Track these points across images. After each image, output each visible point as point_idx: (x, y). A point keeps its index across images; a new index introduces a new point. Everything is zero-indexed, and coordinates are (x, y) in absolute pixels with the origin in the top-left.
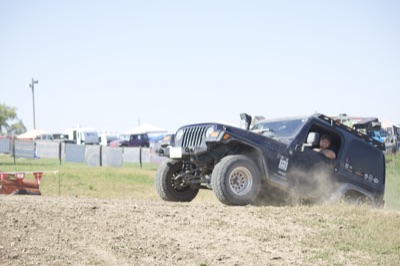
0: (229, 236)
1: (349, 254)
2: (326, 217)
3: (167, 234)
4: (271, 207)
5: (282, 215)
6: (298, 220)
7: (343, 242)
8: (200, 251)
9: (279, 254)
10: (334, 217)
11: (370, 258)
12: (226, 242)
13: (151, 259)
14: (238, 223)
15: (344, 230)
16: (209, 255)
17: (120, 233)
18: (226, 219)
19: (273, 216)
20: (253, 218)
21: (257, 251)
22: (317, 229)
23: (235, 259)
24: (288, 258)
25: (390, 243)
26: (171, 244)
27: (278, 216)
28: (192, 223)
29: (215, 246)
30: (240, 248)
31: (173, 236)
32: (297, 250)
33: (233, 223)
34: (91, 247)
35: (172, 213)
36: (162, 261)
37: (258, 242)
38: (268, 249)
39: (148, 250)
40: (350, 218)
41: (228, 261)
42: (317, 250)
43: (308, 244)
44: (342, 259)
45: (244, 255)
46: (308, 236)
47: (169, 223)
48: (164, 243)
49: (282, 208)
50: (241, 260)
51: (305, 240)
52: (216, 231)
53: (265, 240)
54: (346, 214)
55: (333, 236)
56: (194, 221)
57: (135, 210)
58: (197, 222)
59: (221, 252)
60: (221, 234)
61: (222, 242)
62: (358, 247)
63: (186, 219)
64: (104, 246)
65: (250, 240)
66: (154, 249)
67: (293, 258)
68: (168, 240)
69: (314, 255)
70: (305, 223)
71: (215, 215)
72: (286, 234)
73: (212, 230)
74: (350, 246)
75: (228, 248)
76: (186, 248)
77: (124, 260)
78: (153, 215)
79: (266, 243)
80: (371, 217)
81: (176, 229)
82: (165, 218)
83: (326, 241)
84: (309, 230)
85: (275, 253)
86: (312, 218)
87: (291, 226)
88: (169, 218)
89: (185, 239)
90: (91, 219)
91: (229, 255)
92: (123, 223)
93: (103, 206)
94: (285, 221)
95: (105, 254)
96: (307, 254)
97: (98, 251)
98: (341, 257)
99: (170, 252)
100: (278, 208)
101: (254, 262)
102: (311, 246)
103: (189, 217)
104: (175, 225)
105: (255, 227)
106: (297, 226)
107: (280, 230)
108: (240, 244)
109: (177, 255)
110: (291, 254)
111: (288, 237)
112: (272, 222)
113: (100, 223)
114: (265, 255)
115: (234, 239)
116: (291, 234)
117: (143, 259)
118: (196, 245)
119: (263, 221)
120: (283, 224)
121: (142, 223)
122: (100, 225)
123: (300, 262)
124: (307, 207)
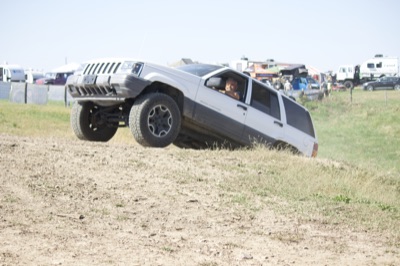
0: (147, 177)
1: (267, 199)
2: (245, 161)
3: (86, 174)
4: (191, 150)
5: (201, 158)
6: (217, 164)
7: (262, 187)
8: (117, 191)
9: (196, 197)
10: (253, 163)
11: (287, 204)
12: (143, 183)
13: (68, 198)
14: (157, 165)
15: (263, 176)
16: (126, 195)
17: (38, 171)
18: (144, 161)
19: (192, 159)
20: (172, 160)
21: (173, 193)
22: (236, 174)
23: (152, 201)
24: (205, 201)
25: (308, 190)
26: (88, 184)
27: (198, 159)
28: (110, 163)
29: (133, 186)
30: (157, 189)
31: (91, 176)
32: (214, 193)
33: (151, 164)
34: (8, 185)
35: (91, 153)
36: (78, 200)
37: (175, 184)
38: (185, 192)
39: (65, 189)
40: (270, 163)
41: (145, 202)
42: (234, 194)
43: (225, 187)
44: (258, 204)
45: (161, 196)
46: (226, 180)
47: (87, 162)
48: (81, 182)
49: (202, 151)
50: (157, 202)
51: (223, 184)
52: (134, 172)
53: (183, 182)
54: (265, 160)
55: (251, 181)
56: (113, 162)
57: (55, 149)
58: (115, 162)
59: (137, 193)
60: (139, 175)
61: (140, 183)
62: (275, 193)
63: (104, 159)
64: (21, 183)
65: (167, 182)
66: (70, 188)
67: (210, 202)
68: (85, 180)
69: (231, 199)
70: (224, 167)
71: (134, 156)
72: (204, 177)
73: (130, 171)
74: (267, 192)
75: (145, 189)
76: (103, 188)
77: (40, 198)
78: (72, 154)
79: (183, 186)
80: (291, 163)
81: (94, 169)
82: (83, 157)
83: (244, 186)
84: (227, 174)
85: (192, 196)
86: (231, 162)
87: (209, 170)
88: (87, 158)
89: (103, 179)
90: (9, 156)
91: (146, 196)
92: (41, 162)
93: (22, 144)
94: (204, 164)
95: (21, 192)
96: (225, 199)
97: (15, 189)
98: (258, 202)
99: (86, 192)
100: (198, 151)
101: (171, 205)
102: (229, 190)
103: (108, 157)
104: (93, 165)
105: (174, 169)
106: (215, 170)
107: (198, 173)
108: (157, 186)
109: (94, 195)
110: (208, 197)
111: (206, 180)
112: (191, 164)
113: (18, 160)
114: (182, 197)
115: (151, 181)
116: (209, 178)
117: (59, 198)
118: (114, 185)
119: (182, 163)
120: (201, 167)
121: (60, 162)
122: (18, 162)
123: (216, 206)
124: (227, 151)
